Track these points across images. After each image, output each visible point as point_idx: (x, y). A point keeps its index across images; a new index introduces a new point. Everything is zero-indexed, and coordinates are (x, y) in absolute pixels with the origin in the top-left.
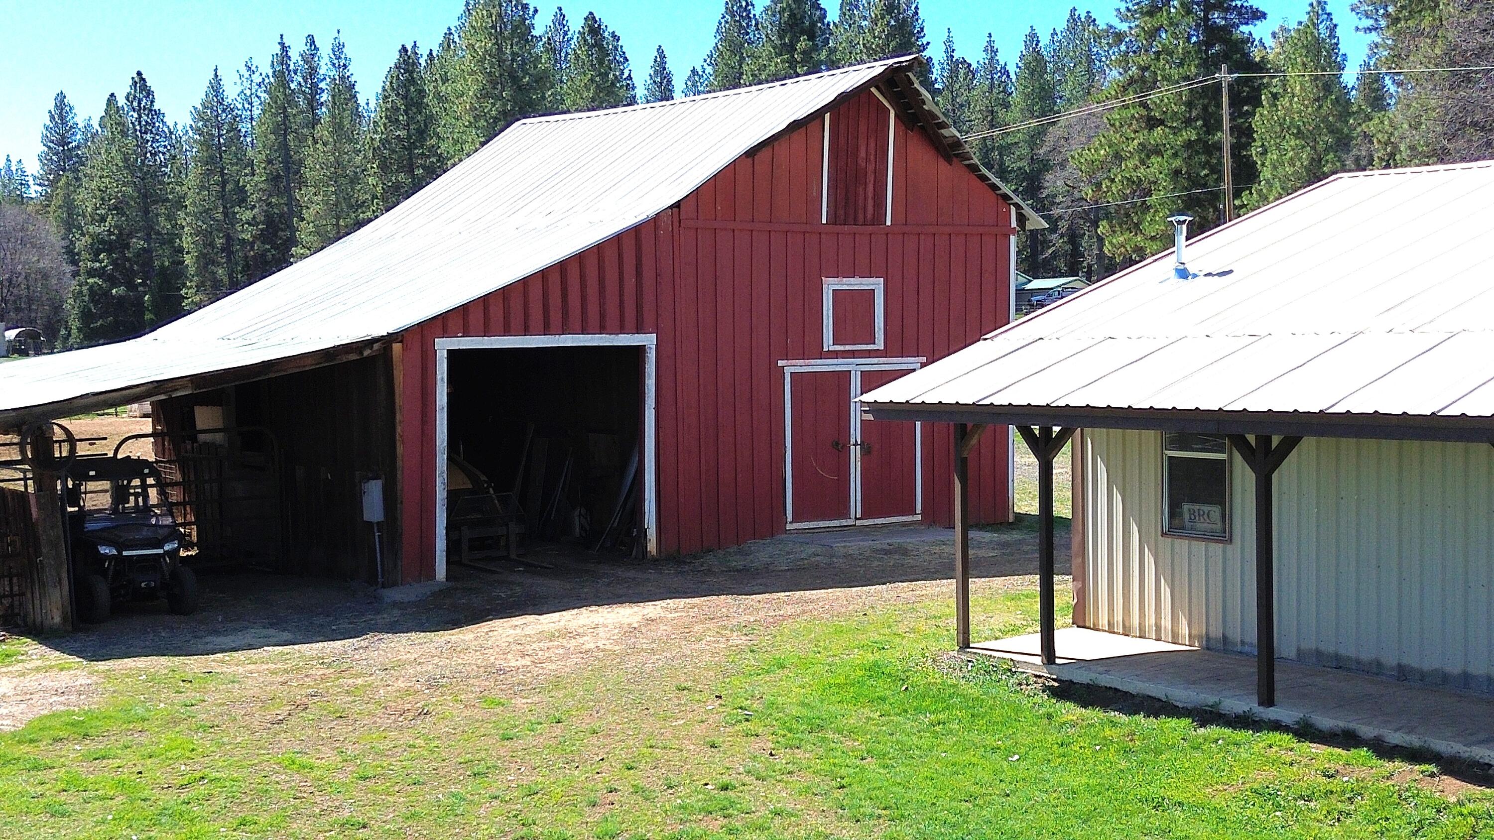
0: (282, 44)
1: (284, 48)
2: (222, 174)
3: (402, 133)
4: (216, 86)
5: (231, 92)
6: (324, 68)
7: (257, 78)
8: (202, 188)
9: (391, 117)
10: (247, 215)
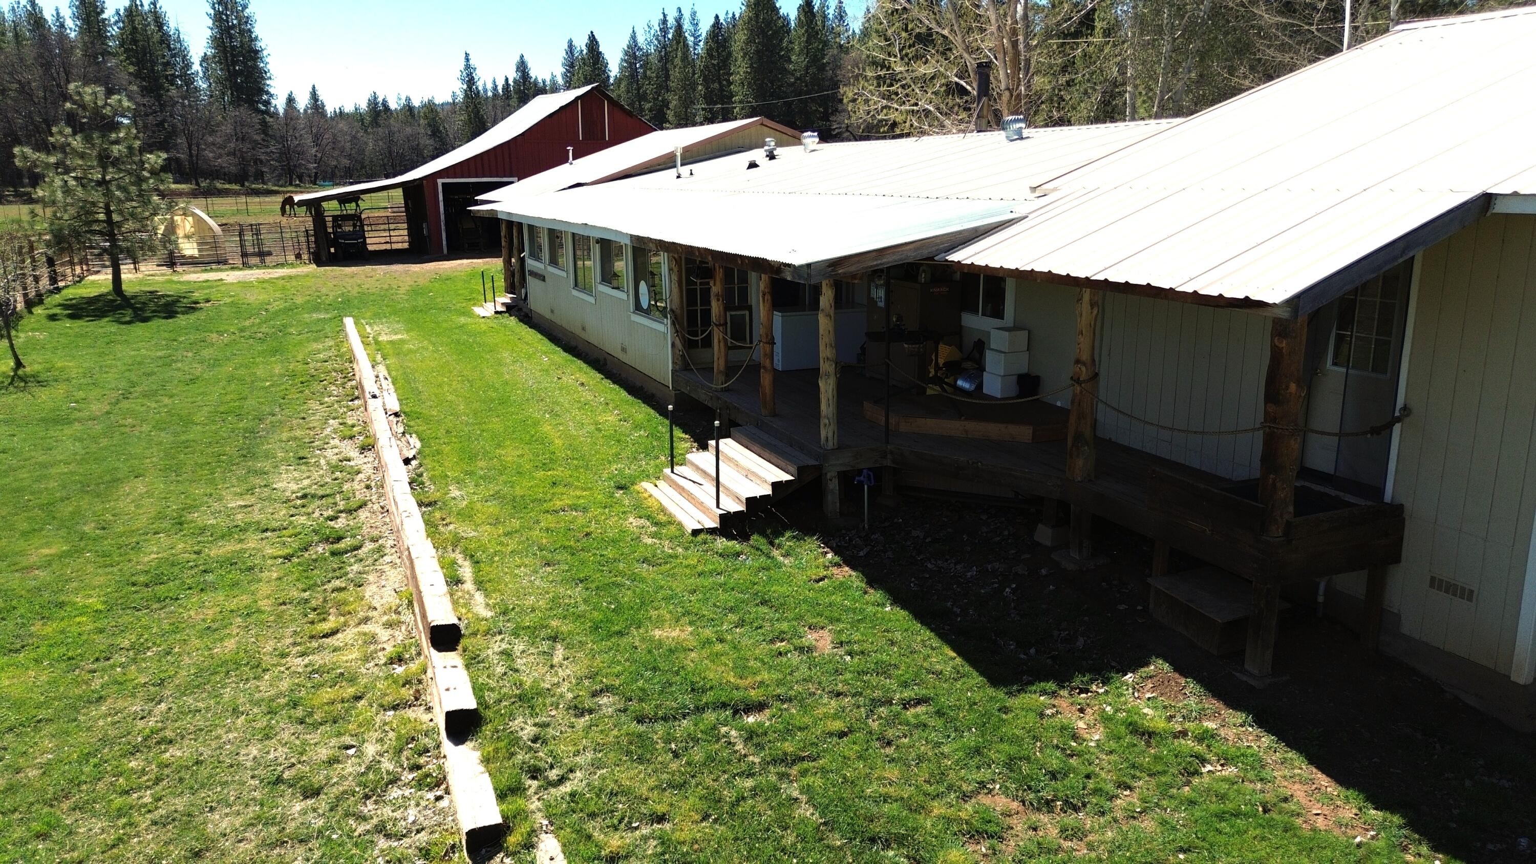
0: (664, 13)
1: (665, 16)
2: (638, 84)
3: (715, 62)
4: (634, 37)
5: (641, 40)
6: (687, 26)
7: (652, 32)
8: (628, 92)
9: (709, 52)
10: (648, 106)
